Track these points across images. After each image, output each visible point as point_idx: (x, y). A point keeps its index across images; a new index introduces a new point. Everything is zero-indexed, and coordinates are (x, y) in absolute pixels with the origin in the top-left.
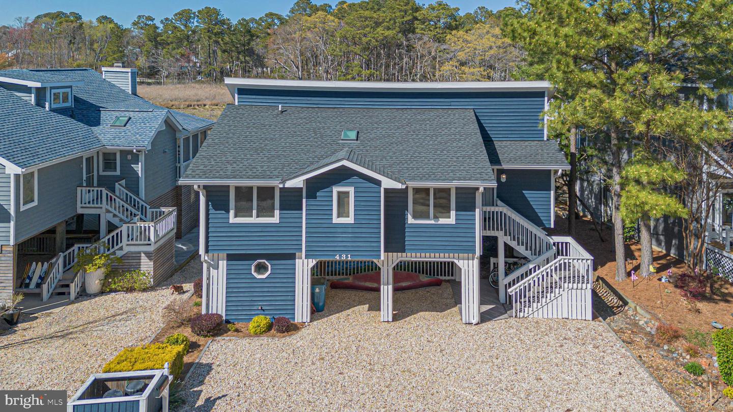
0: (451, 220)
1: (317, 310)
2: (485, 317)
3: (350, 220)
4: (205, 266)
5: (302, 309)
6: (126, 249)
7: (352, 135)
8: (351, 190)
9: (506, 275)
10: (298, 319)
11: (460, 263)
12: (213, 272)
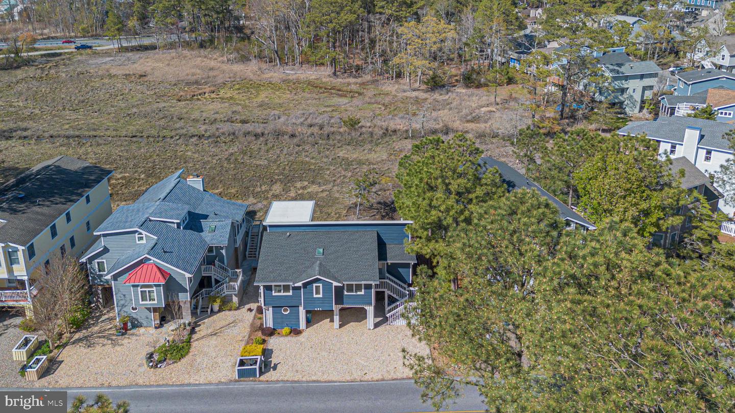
0: (362, 293)
1: (309, 322)
2: (376, 325)
3: (321, 296)
4: (264, 310)
5: (302, 324)
6: (226, 293)
7: (321, 250)
8: (321, 285)
9: (388, 306)
10: (301, 328)
11: (366, 308)
12: (267, 312)
